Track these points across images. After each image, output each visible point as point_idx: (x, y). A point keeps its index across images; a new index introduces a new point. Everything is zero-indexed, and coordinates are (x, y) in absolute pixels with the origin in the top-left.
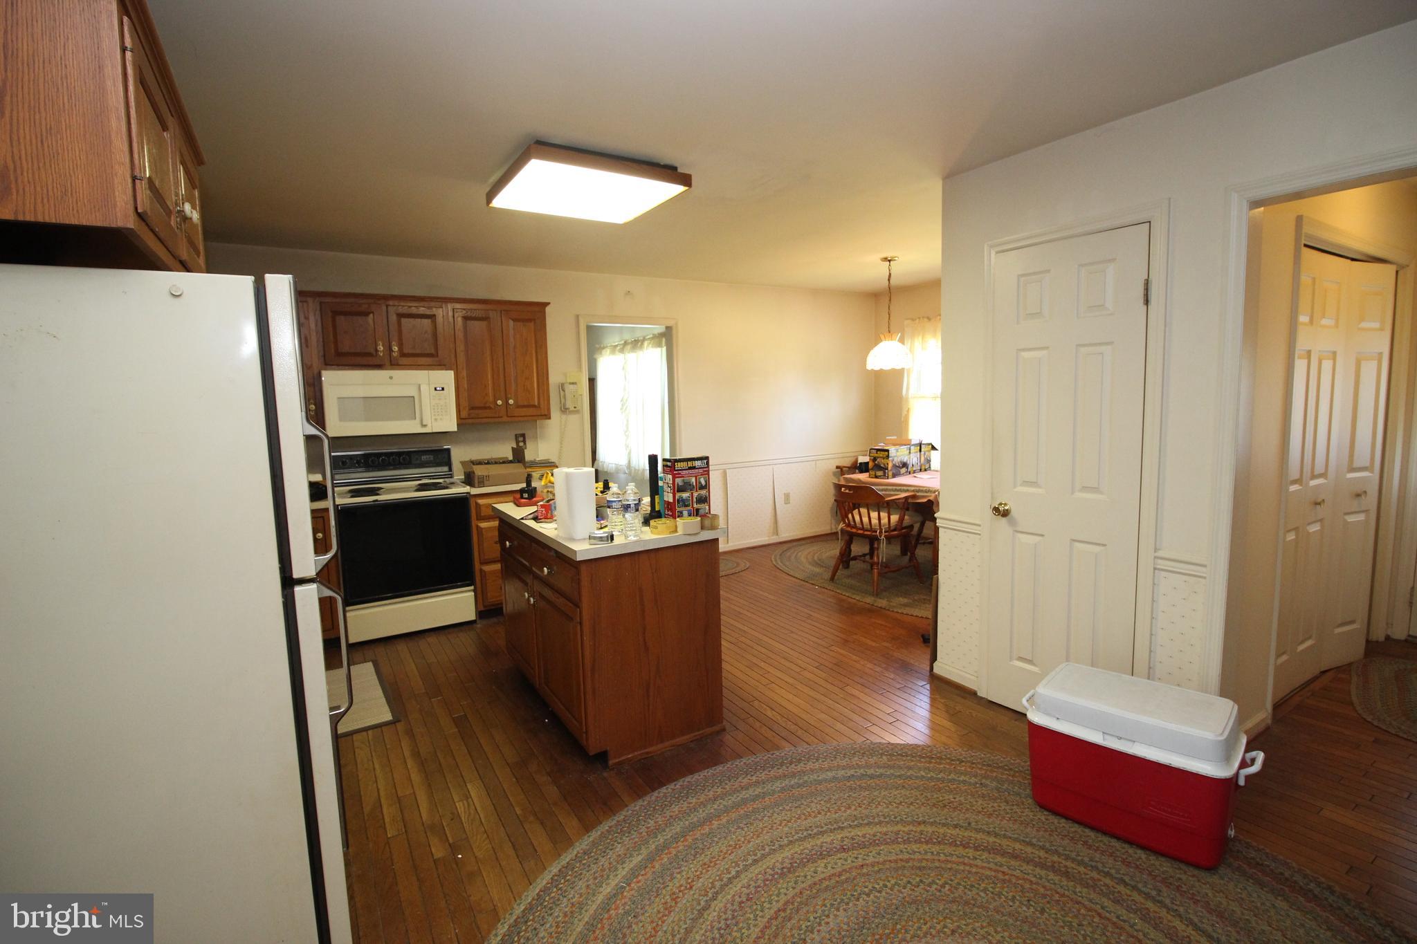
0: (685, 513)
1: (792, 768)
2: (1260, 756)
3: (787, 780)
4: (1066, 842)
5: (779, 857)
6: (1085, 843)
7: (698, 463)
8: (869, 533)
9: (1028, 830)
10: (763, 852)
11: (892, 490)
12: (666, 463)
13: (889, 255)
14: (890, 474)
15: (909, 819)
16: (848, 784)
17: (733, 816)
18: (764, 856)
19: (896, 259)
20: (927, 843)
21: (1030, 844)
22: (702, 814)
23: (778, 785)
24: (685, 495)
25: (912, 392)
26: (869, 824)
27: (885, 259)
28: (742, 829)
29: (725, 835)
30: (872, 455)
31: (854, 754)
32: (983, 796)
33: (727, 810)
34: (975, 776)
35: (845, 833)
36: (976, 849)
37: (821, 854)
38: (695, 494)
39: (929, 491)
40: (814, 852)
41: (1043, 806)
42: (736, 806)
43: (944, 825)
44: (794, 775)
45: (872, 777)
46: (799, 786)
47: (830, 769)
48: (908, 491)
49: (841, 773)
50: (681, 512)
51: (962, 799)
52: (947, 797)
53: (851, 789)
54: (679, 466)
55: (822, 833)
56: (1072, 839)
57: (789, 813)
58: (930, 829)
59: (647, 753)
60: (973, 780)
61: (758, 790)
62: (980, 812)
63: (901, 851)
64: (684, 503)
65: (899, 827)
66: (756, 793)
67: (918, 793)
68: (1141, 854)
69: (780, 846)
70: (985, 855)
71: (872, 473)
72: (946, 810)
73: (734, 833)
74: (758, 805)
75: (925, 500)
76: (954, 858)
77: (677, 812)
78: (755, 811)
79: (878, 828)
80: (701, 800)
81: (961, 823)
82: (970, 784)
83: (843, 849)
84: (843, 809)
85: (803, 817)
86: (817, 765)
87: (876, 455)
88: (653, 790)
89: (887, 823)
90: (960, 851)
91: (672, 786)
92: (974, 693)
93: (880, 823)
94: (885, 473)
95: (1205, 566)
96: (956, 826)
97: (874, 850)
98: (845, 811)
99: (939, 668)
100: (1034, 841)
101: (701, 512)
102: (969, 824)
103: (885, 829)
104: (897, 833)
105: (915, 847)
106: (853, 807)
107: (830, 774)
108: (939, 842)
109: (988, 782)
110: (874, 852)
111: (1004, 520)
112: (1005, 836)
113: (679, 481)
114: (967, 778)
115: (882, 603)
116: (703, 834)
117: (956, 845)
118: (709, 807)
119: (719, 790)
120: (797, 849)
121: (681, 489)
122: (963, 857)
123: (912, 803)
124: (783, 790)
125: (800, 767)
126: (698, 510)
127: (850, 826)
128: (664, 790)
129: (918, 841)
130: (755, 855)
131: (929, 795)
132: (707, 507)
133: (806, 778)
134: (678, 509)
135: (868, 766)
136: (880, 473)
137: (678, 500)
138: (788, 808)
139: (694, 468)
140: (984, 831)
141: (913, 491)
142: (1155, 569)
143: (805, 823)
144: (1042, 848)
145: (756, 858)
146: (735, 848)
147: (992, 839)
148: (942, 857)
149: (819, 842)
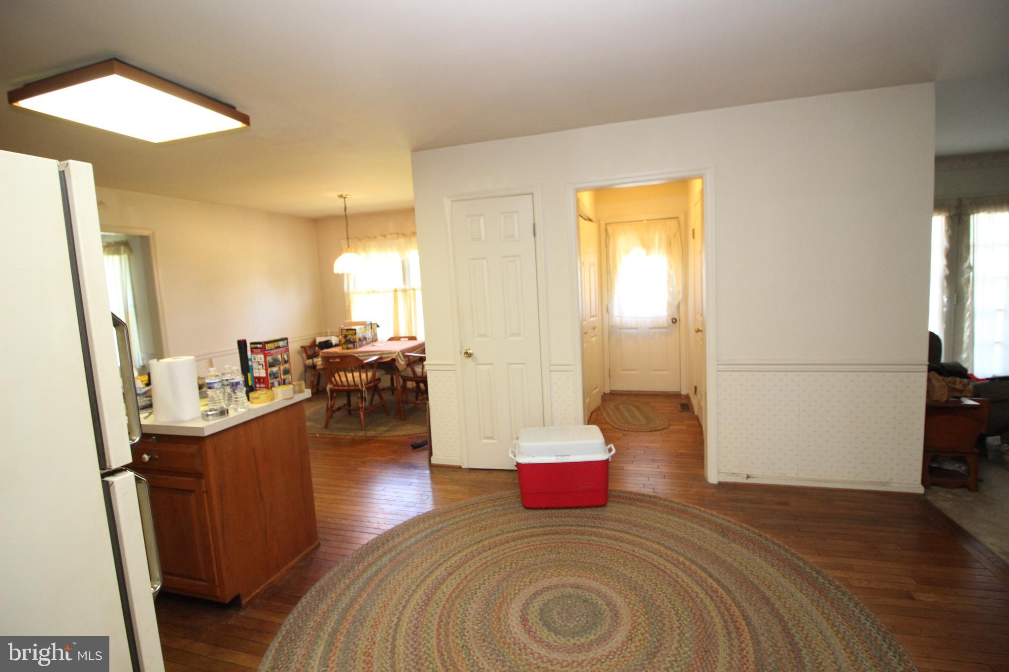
0: (276, 384)
1: (386, 547)
2: (612, 446)
3: (389, 554)
4: (548, 519)
5: (417, 597)
6: (555, 516)
7: (281, 344)
8: (353, 388)
9: (529, 521)
10: (404, 600)
11: (364, 356)
12: (253, 346)
13: (344, 193)
14: (358, 345)
15: (473, 543)
16: (427, 540)
17: (369, 590)
18: (407, 602)
19: (349, 197)
20: (490, 549)
21: (534, 527)
22: (345, 600)
23: (385, 560)
24: (275, 369)
25: (351, 289)
26: (454, 555)
27: (341, 196)
28: (382, 594)
29: (372, 603)
30: (343, 333)
31: (418, 523)
32: (499, 516)
33: (362, 589)
34: (490, 507)
35: (445, 566)
36: (514, 541)
37: (440, 583)
38: (282, 368)
39: (390, 353)
40: (435, 584)
41: (528, 508)
42: (367, 584)
43: (491, 537)
44: (390, 550)
45: (437, 531)
46: (399, 554)
47: (410, 537)
48: (375, 355)
49: (419, 536)
50: (273, 384)
51: (491, 521)
52: (483, 524)
53: (431, 542)
54: (268, 346)
55: (432, 572)
56: (549, 517)
57: (404, 571)
58: (486, 543)
59: (271, 583)
60: (490, 510)
61: (374, 568)
62: (503, 524)
63: (480, 560)
64: (275, 376)
65: (471, 549)
66: (374, 570)
67: (468, 528)
68: (578, 511)
69: (413, 591)
70: (520, 542)
71: (345, 346)
72: (487, 530)
73: (378, 599)
74: (380, 576)
75: (389, 359)
76: (507, 550)
77: (326, 608)
78: (381, 581)
79: (460, 555)
80: (339, 592)
81: (498, 532)
82: (490, 512)
83: (450, 574)
84: (434, 554)
85: (415, 569)
86: (401, 539)
87: (347, 333)
88: (295, 604)
89: (463, 549)
90: (507, 545)
91: (308, 595)
92: (460, 468)
93: (459, 552)
94: (354, 345)
95: (571, 365)
96: (497, 535)
97: (467, 566)
98: (436, 555)
99: (434, 461)
100: (535, 525)
101: (287, 381)
102: (502, 531)
103: (464, 553)
104: (472, 552)
105: (485, 554)
106: (439, 551)
107: (413, 540)
108: (495, 546)
109: (497, 508)
110: (467, 567)
111: (470, 359)
112: (522, 529)
113: (269, 359)
114: (486, 511)
115: (371, 433)
116: (357, 611)
117: (503, 544)
118: (348, 594)
119: (347, 581)
120: (424, 587)
121: (271, 365)
122: (510, 547)
123: (468, 534)
124: (390, 561)
125: (391, 544)
126: (284, 380)
127: (445, 561)
128: (303, 600)
129: (485, 551)
130: (401, 603)
131: (474, 526)
132: (290, 377)
133: (399, 548)
134: (270, 381)
135: (431, 526)
136: (350, 346)
137: (270, 374)
138: (401, 569)
139: (278, 347)
140: (511, 531)
141: (379, 355)
142: (550, 371)
143: (420, 570)
144: (540, 527)
145: (403, 605)
146: (385, 607)
147: (517, 533)
148: (501, 553)
149: (434, 577)
